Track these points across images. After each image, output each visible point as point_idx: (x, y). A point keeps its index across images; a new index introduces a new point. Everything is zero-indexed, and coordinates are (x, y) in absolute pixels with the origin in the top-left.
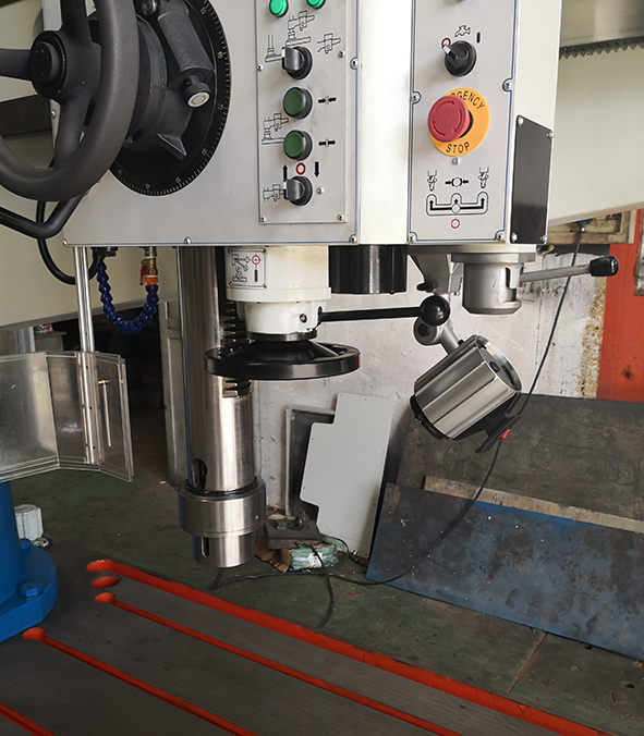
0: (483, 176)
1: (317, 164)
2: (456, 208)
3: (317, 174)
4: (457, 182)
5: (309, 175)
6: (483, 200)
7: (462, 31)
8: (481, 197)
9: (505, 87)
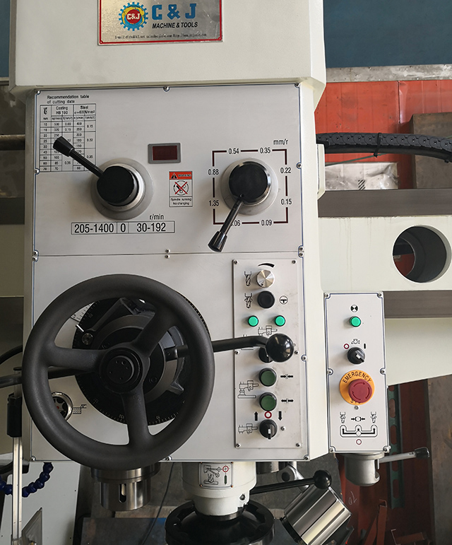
0: (373, 417)
1: (280, 413)
2: (359, 433)
3: (280, 418)
4: (358, 419)
5: (275, 418)
6: (374, 429)
7: (355, 342)
8: (373, 428)
9: (382, 372)
